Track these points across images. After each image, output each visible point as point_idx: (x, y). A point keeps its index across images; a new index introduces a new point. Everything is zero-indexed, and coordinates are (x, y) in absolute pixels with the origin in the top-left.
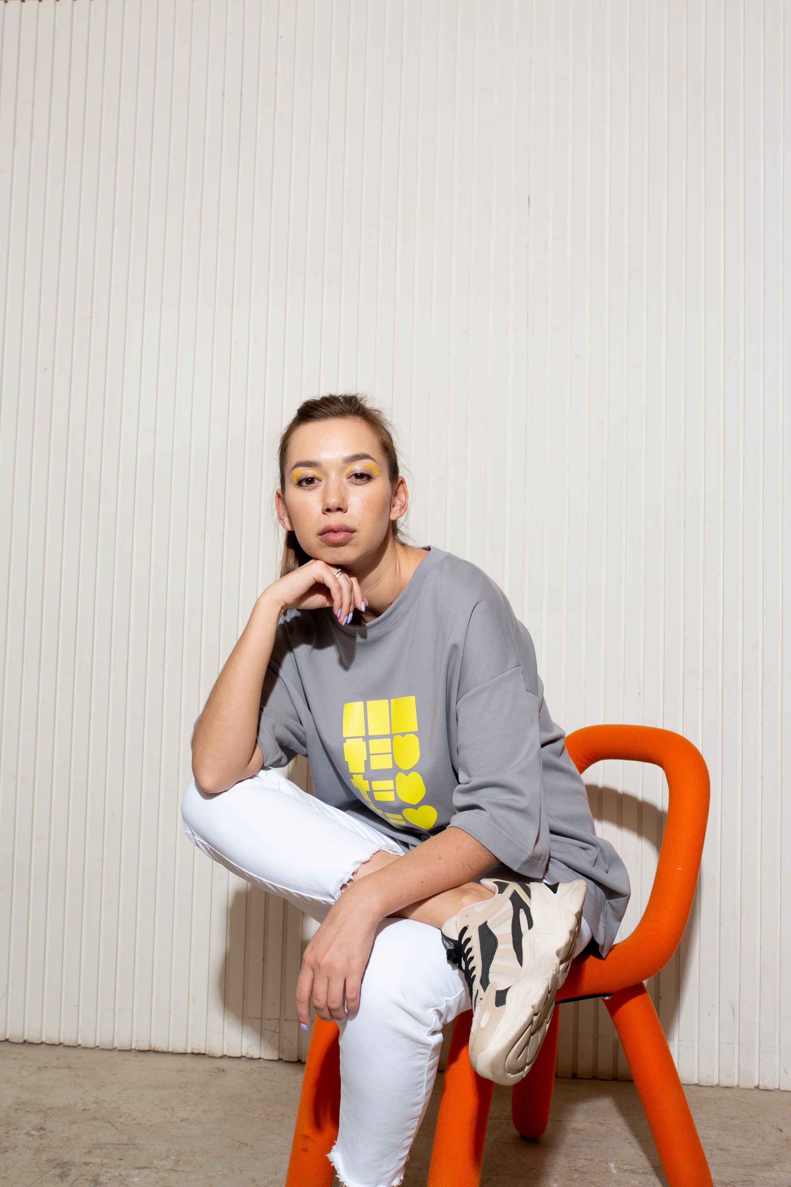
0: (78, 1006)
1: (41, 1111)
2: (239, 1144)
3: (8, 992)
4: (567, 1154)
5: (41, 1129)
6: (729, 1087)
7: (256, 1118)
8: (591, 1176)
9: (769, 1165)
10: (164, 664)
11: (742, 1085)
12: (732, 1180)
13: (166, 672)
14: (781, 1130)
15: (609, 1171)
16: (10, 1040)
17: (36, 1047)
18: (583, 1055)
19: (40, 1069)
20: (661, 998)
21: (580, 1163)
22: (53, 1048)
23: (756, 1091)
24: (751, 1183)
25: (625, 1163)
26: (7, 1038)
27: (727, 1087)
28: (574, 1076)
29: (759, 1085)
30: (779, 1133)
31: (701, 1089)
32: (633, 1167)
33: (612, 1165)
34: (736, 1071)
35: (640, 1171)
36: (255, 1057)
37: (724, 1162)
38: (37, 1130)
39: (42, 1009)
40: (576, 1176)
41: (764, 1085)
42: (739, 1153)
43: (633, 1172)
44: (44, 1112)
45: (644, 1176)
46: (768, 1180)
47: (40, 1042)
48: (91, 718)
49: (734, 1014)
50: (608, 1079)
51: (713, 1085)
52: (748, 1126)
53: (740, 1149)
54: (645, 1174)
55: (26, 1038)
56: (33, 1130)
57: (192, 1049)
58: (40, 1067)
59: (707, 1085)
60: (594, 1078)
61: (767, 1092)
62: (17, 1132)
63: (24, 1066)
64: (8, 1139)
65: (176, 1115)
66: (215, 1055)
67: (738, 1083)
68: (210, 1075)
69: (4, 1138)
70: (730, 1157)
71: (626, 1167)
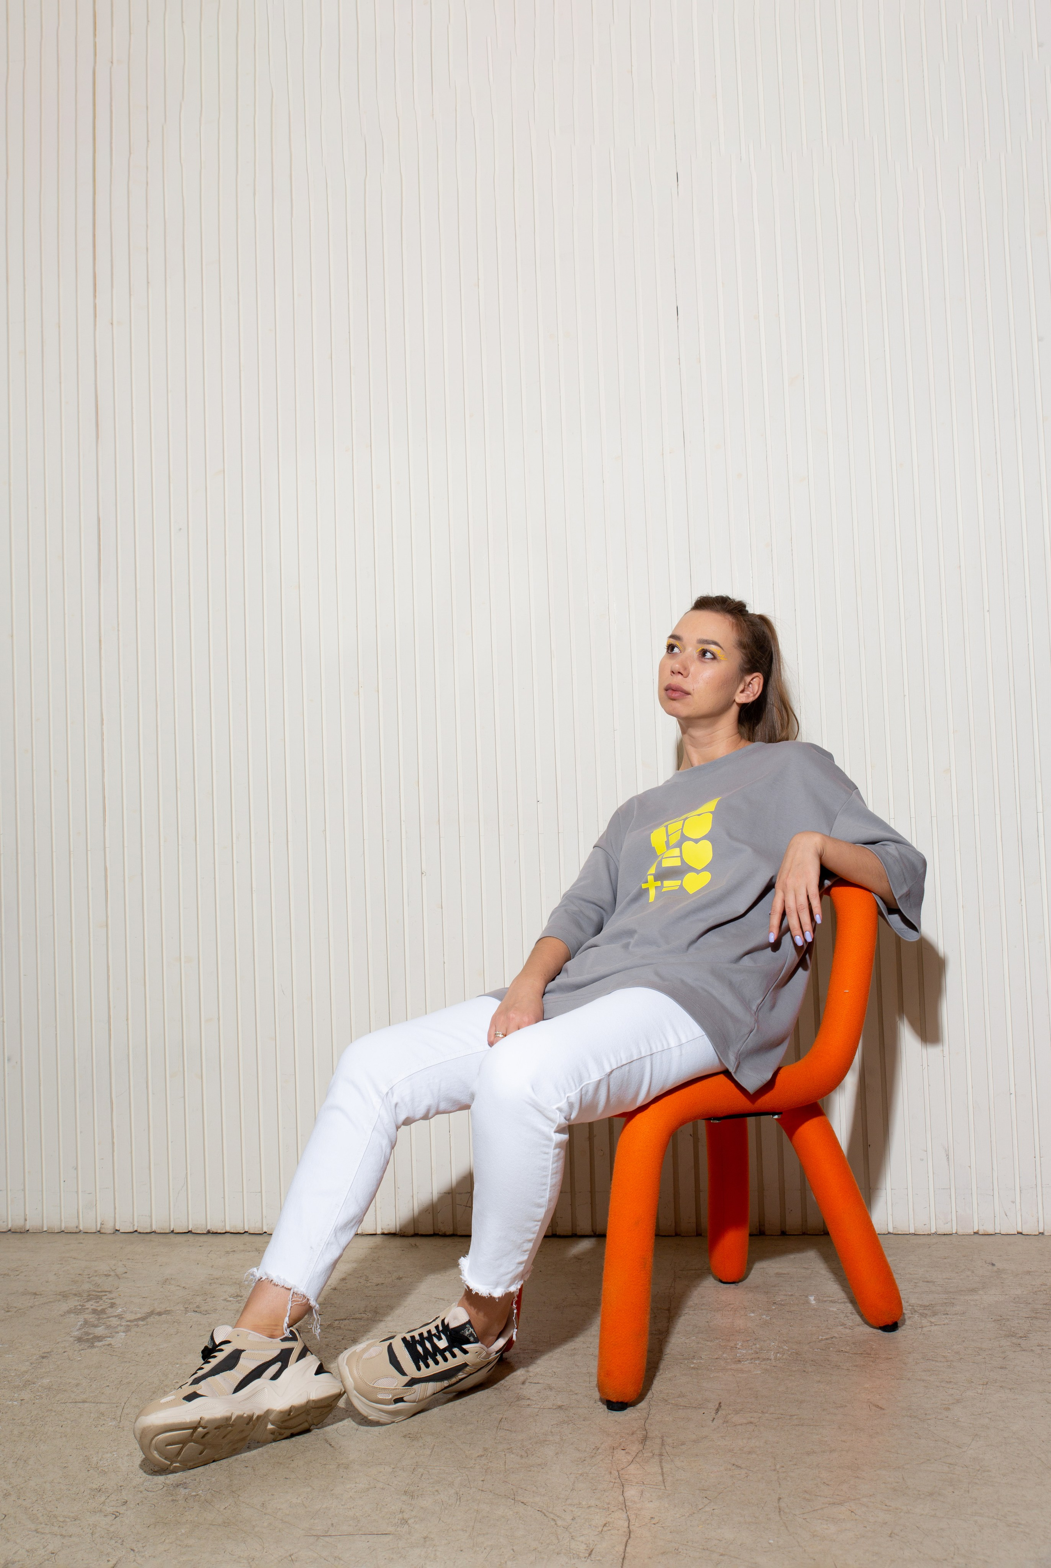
0: (261, 1192)
1: (235, 1283)
2: (436, 1299)
3: (187, 1181)
4: (767, 1292)
5: (237, 1296)
6: (947, 1234)
7: (451, 1280)
8: (790, 1306)
9: (973, 1291)
10: (325, 830)
11: (960, 1232)
12: (933, 1303)
13: (328, 839)
14: (993, 1265)
15: (807, 1302)
16: (193, 1231)
17: (220, 1236)
18: (791, 1210)
19: (227, 1252)
20: (869, 1145)
21: (778, 1299)
22: (238, 1236)
23: (976, 1236)
24: (952, 1304)
25: (825, 1296)
26: (190, 1230)
27: (944, 1235)
28: (783, 1233)
29: (978, 1230)
30: (990, 1267)
31: (918, 1237)
32: (833, 1299)
33: (812, 1298)
34: (954, 1218)
35: (840, 1301)
36: (448, 1233)
37: (927, 1290)
38: (233, 1297)
39: (224, 1198)
40: (774, 1307)
41: (984, 1230)
42: (944, 1283)
43: (832, 1302)
44: (238, 1284)
45: (843, 1305)
46: (969, 1301)
47: (224, 1231)
48: (253, 892)
49: (948, 1158)
50: (819, 1234)
51: (930, 1233)
52: (960, 1263)
53: (946, 1280)
54: (844, 1303)
55: (209, 1228)
56: (230, 1297)
57: (382, 1229)
58: (228, 1251)
59: (924, 1234)
60: (804, 1234)
61: (987, 1236)
62: (214, 1299)
63: (211, 1251)
64: (207, 1304)
65: (370, 1281)
66: (406, 1234)
67: (957, 1229)
68: (403, 1250)
69: (203, 1304)
70: (934, 1287)
71: (825, 1299)
